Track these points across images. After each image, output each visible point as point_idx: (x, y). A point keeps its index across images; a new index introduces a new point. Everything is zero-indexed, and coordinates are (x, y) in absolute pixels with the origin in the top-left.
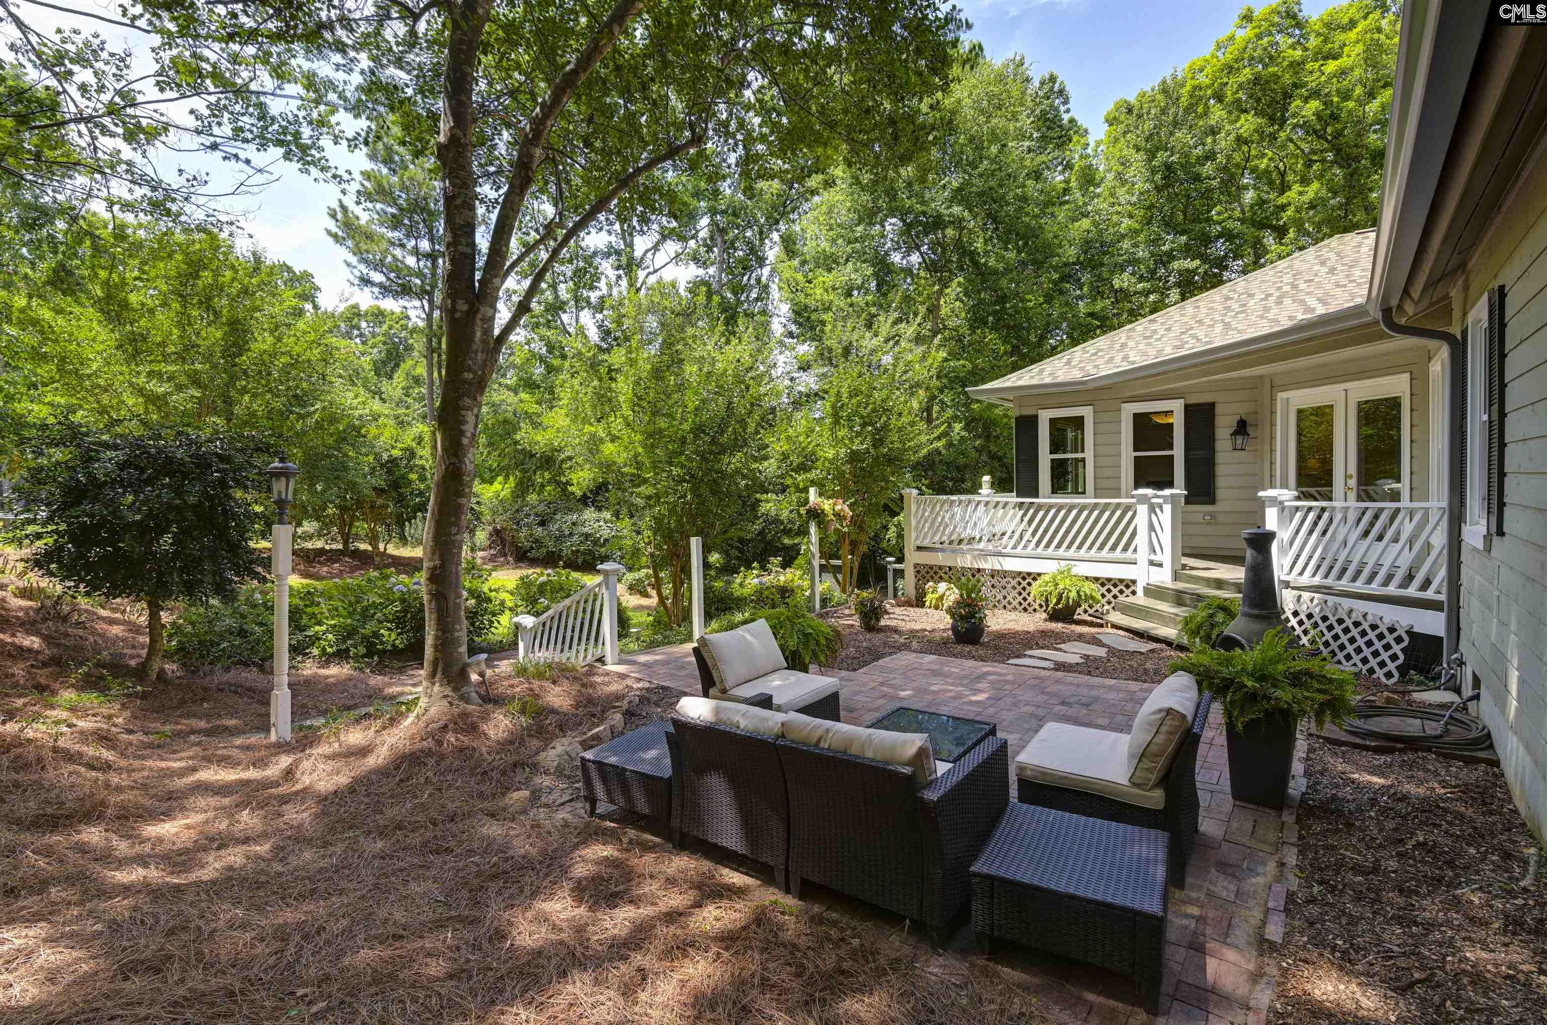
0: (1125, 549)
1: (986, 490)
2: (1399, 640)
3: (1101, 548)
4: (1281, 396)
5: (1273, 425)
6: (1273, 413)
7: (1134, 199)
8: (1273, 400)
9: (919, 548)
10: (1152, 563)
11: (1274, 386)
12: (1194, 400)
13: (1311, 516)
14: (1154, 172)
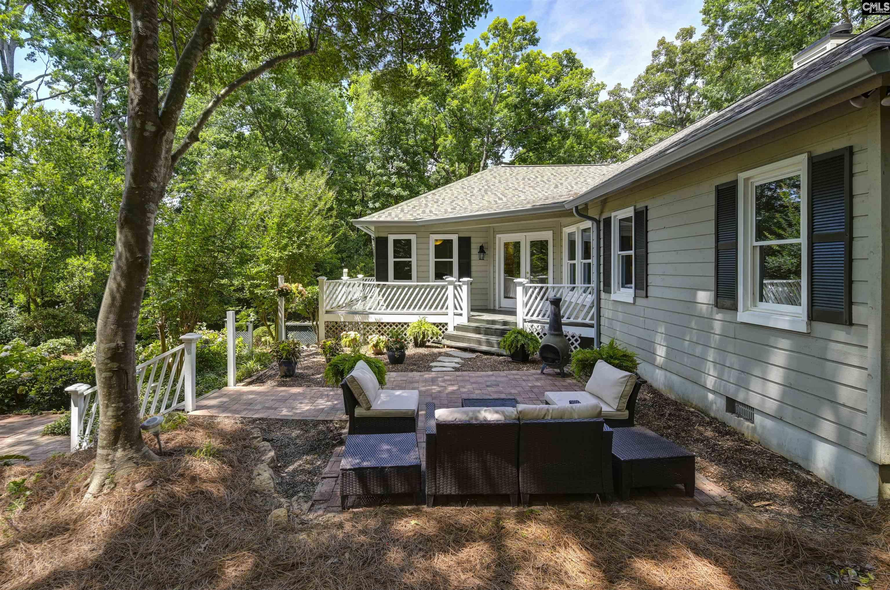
0: (442, 308)
1: (345, 277)
2: (576, 340)
3: (430, 308)
4: (498, 236)
5: (495, 249)
6: (495, 243)
7: (376, 125)
8: (494, 238)
9: (327, 312)
10: (455, 314)
11: (495, 232)
12: (462, 235)
13: (537, 290)
14: (386, 113)
